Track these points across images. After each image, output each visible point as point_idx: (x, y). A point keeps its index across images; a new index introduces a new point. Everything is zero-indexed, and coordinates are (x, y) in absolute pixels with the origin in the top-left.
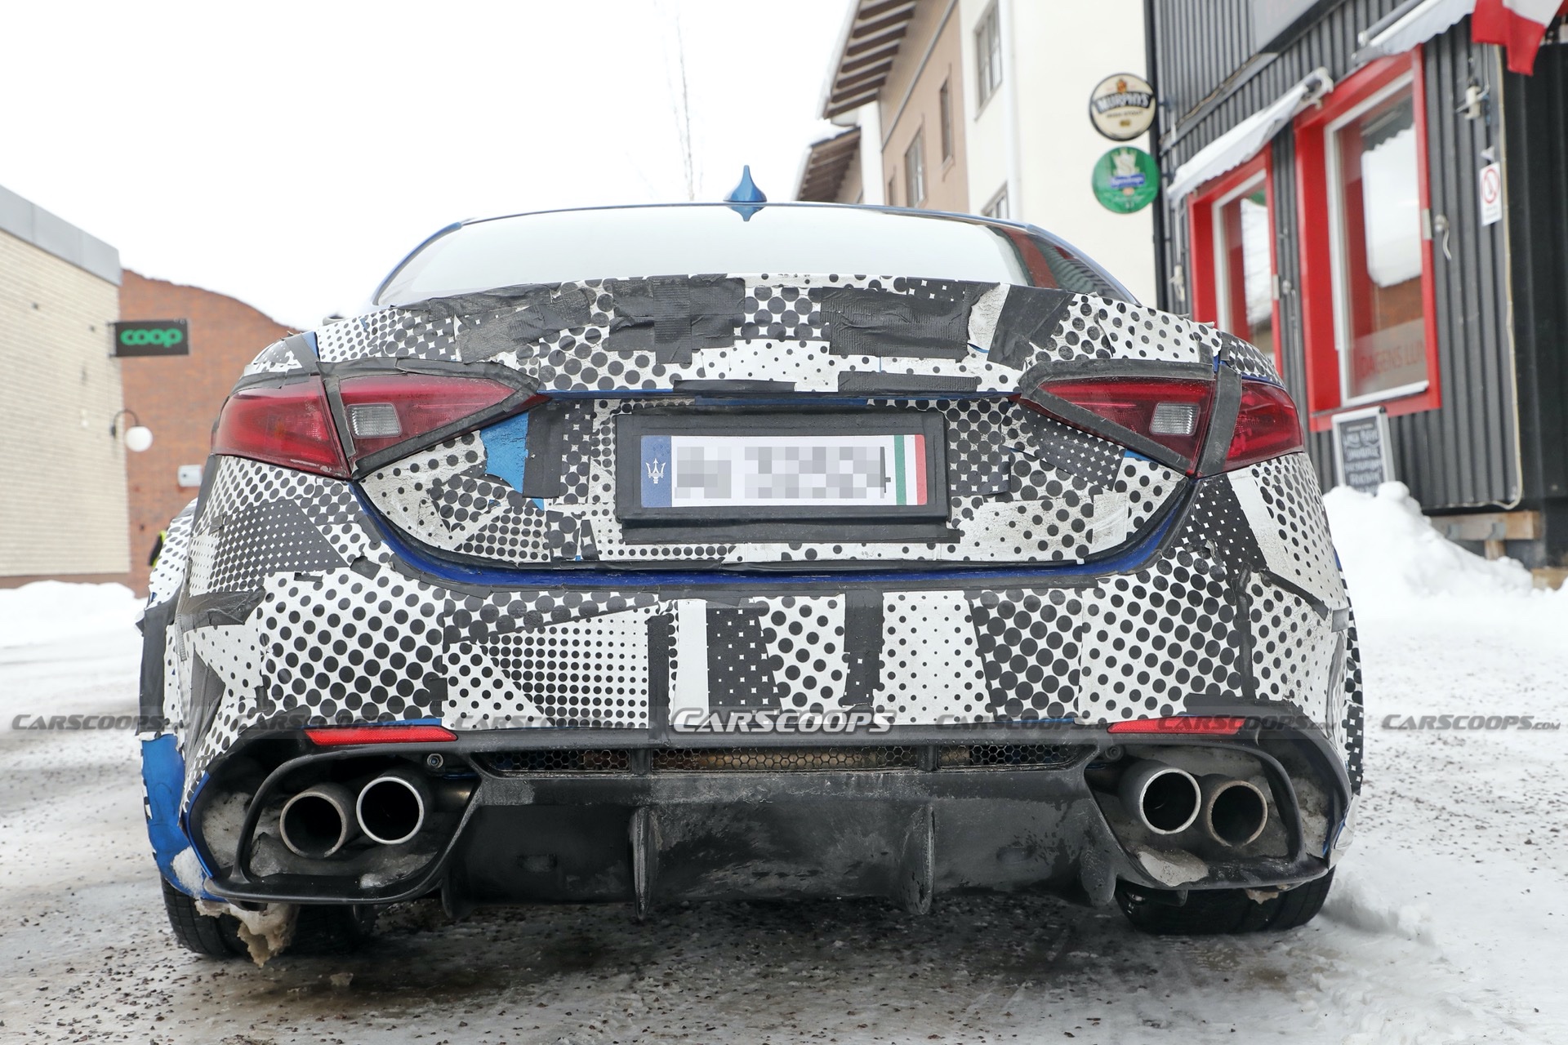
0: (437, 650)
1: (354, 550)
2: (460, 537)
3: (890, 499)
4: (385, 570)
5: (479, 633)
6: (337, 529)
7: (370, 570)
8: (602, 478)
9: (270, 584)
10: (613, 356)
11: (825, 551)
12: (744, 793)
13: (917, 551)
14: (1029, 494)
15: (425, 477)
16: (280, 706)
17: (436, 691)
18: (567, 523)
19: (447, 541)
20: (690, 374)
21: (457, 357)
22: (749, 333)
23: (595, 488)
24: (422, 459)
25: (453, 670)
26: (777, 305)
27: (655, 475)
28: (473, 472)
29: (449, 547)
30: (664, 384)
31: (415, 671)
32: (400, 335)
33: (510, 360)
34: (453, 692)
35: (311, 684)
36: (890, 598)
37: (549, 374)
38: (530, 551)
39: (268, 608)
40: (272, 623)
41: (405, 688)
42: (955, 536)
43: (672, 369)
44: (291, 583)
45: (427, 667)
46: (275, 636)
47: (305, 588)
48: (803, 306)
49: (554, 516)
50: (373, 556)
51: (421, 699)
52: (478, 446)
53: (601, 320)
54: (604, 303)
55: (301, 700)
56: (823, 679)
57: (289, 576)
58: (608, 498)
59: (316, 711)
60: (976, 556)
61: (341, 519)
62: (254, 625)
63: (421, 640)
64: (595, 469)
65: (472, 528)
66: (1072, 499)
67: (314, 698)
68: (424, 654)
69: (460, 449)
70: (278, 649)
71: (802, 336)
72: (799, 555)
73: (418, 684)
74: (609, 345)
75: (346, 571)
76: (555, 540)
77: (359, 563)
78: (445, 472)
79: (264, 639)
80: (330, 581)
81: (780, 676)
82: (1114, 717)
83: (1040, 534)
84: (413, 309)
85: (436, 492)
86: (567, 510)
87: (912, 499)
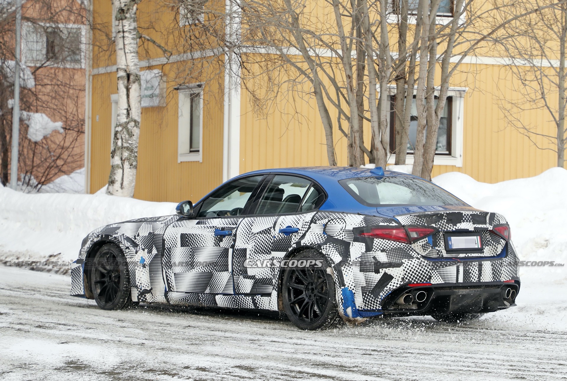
0: (430, 271)
1: (415, 256)
2: (426, 253)
3: (477, 247)
4: (421, 259)
5: (436, 269)
6: (411, 252)
7: (419, 259)
8: (442, 243)
9: (403, 261)
10: (447, 225)
11: (470, 255)
12: (464, 293)
13: (480, 255)
14: (490, 245)
15: (421, 244)
16: (407, 280)
17: (430, 277)
18: (439, 251)
19: (424, 254)
20: (457, 228)
21: (426, 225)
22: (464, 221)
23: (442, 245)
24: (421, 241)
25: (433, 274)
26: (467, 217)
27: (450, 243)
28: (427, 243)
29: (424, 255)
30: (454, 229)
31: (427, 275)
32: (416, 221)
33: (434, 225)
34: (432, 278)
35: (412, 277)
36: (483, 262)
37: (439, 227)
38: (435, 256)
39: (405, 265)
40: (405, 267)
41: (426, 277)
42: (483, 252)
43: (455, 227)
44: (407, 261)
45: (429, 274)
46: (406, 269)
47: (410, 262)
48: (469, 217)
49: (437, 250)
50: (419, 257)
51: (428, 279)
52: (427, 239)
53: (445, 219)
54: (445, 216)
55: (411, 279)
56: (476, 275)
57: (407, 260)
58: (443, 247)
59: (413, 281)
60: (486, 255)
61: (411, 251)
62: (402, 268)
63: (428, 270)
64: (441, 242)
65: (427, 252)
66: (495, 246)
67: (412, 279)
68: (429, 272)
69: (425, 239)
70: (407, 272)
71: (470, 222)
72: (467, 256)
73: (428, 277)
74: (446, 223)
75: (415, 259)
76: (438, 254)
77: (417, 258)
78: (424, 243)
79: (404, 270)
80: (414, 261)
81: (471, 275)
82: (505, 280)
83: (492, 252)
84: (417, 216)
85: (422, 246)
86: (439, 249)
87: (480, 247)
